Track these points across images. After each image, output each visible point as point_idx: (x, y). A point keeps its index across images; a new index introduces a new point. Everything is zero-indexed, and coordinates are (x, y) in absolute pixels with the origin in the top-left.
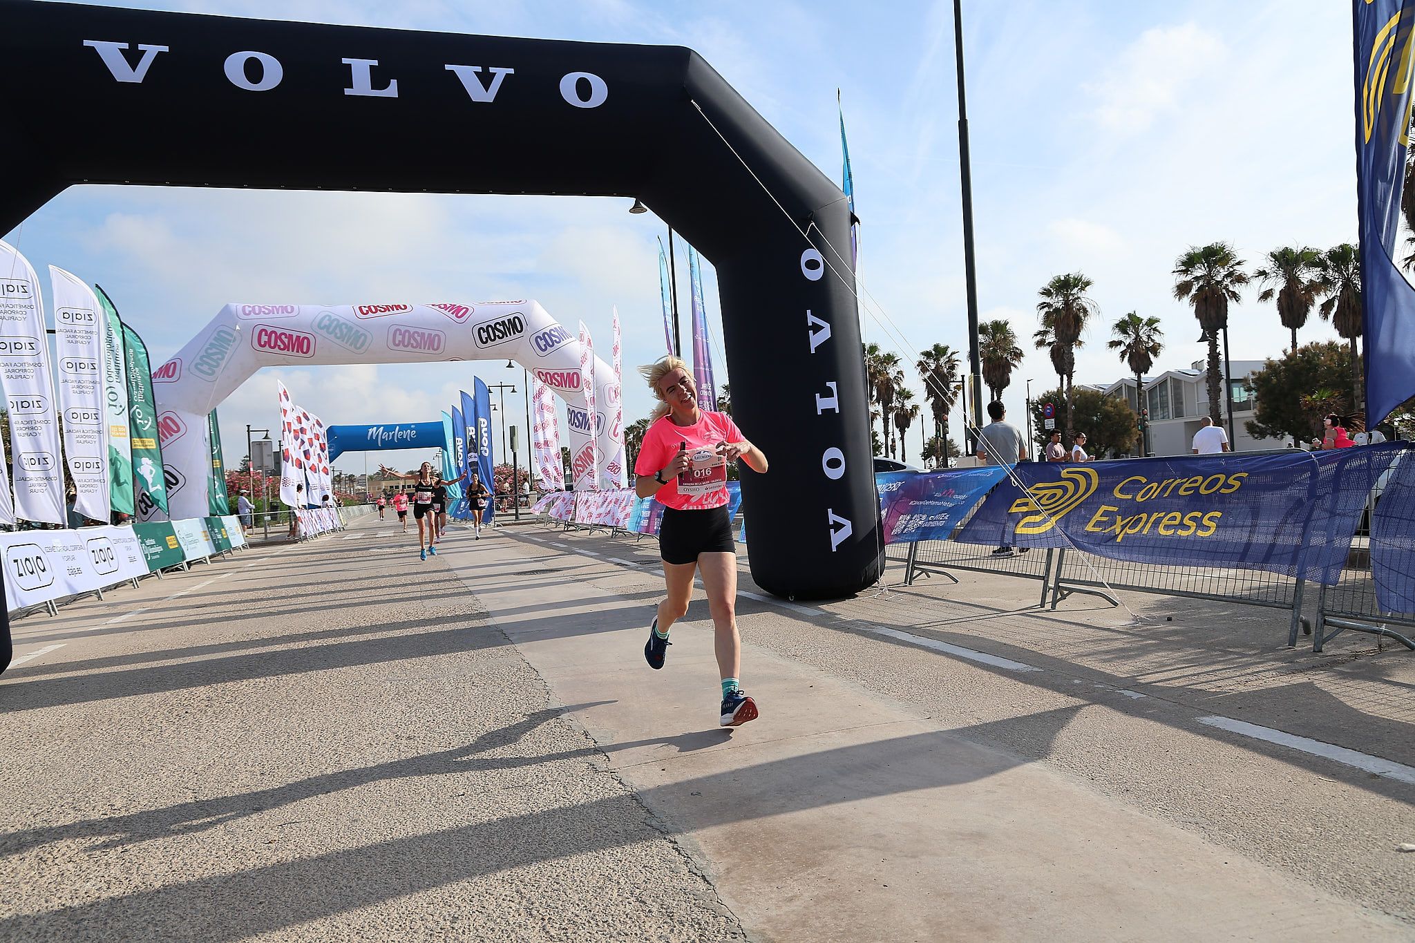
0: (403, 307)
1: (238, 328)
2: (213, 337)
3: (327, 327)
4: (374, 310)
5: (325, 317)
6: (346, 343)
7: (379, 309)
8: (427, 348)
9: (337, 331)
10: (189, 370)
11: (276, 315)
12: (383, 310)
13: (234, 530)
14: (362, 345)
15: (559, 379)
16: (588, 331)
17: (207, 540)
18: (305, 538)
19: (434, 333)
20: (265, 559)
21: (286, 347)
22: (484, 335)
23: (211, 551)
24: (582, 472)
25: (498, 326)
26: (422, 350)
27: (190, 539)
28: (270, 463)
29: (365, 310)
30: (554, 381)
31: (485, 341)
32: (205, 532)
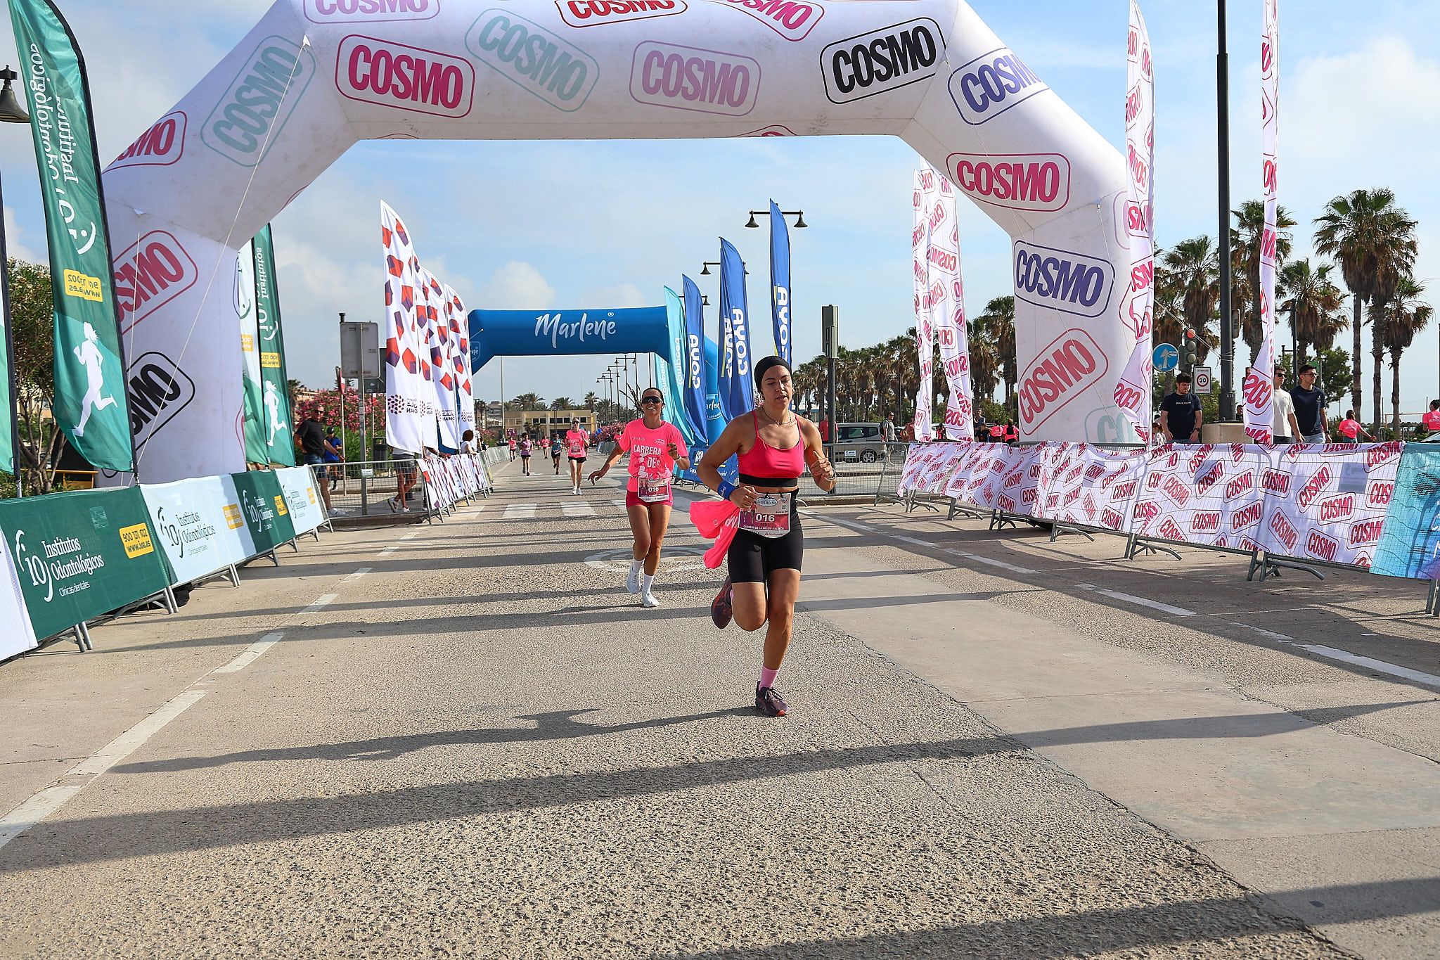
0: (667, 5)
1: (306, 41)
2: (252, 63)
3: (499, 45)
4: (602, 9)
5: (494, 22)
6: (541, 83)
7: (612, 5)
8: (717, 99)
9: (522, 53)
10: (202, 138)
11: (388, 14)
12: (621, 8)
13: (304, 496)
14: (576, 87)
15: (1009, 179)
16: (1146, 32)
17: (238, 525)
18: (436, 513)
19: (734, 63)
20: (359, 575)
21: (410, 92)
22: (847, 70)
23: (246, 553)
24: (1051, 399)
25: (878, 48)
26: (706, 105)
27: (192, 528)
28: (371, 364)
29: (582, 8)
30: (996, 184)
31: (846, 83)
32: (232, 507)
